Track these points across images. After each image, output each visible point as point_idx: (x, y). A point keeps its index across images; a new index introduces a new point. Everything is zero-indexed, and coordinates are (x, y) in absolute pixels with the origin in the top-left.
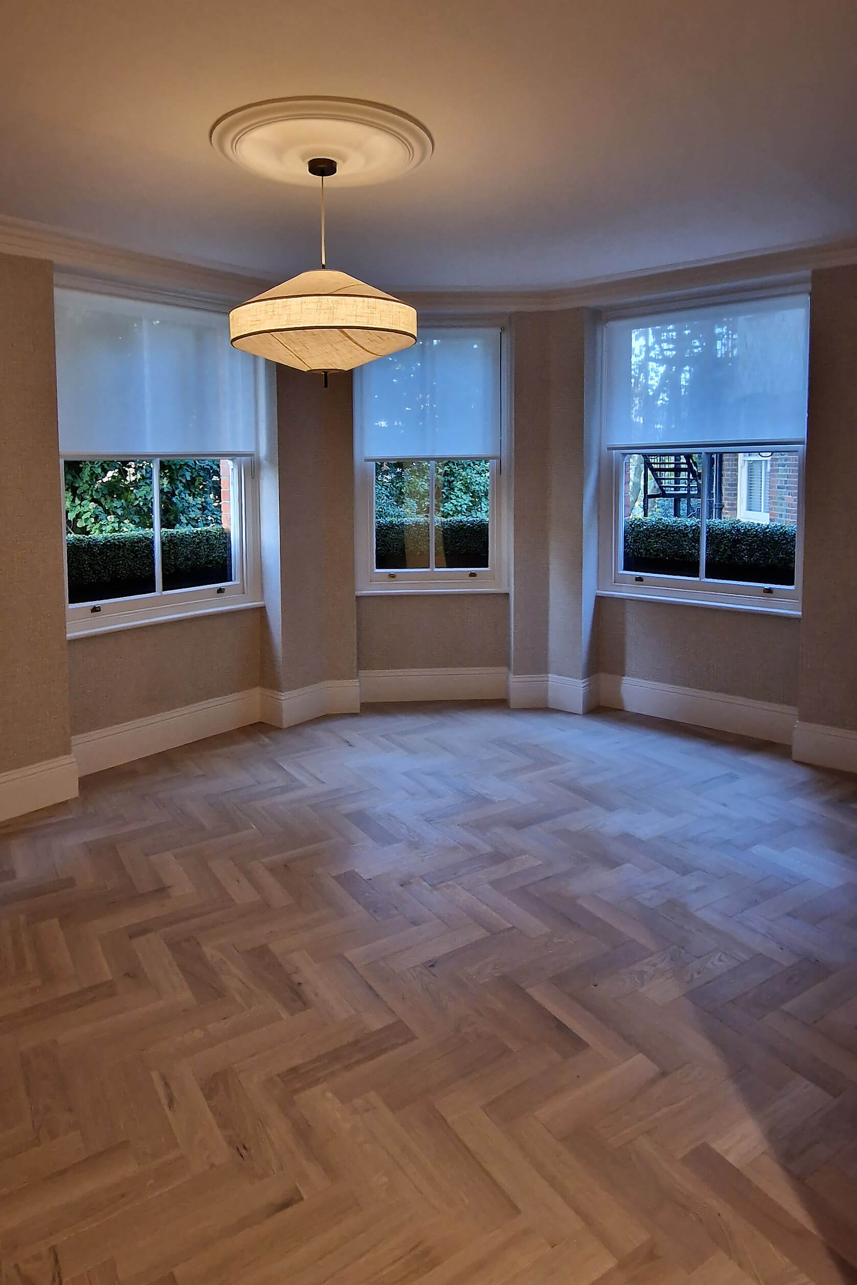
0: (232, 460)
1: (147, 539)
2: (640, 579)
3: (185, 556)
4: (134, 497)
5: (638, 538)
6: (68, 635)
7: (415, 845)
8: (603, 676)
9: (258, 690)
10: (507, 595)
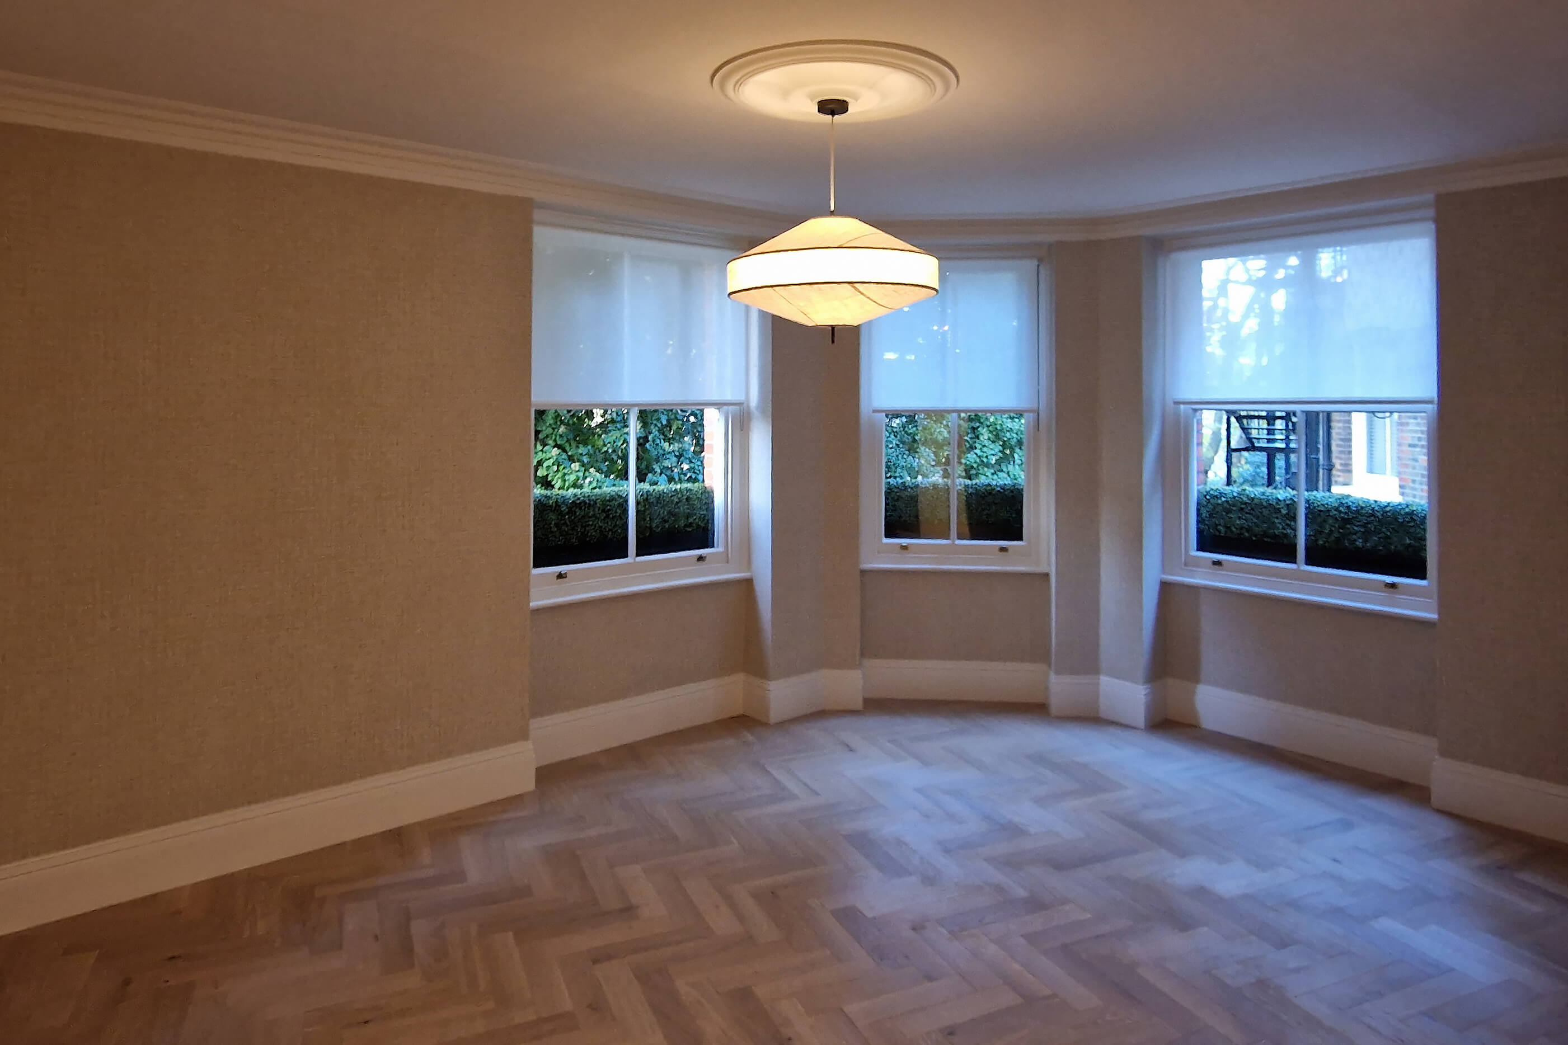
0: (718, 409)
1: (620, 497)
2: (1217, 563)
3: (662, 518)
4: (602, 443)
5: (1215, 512)
6: (531, 604)
7: (930, 879)
8: (1170, 681)
9: (740, 677)
10: (1047, 575)
